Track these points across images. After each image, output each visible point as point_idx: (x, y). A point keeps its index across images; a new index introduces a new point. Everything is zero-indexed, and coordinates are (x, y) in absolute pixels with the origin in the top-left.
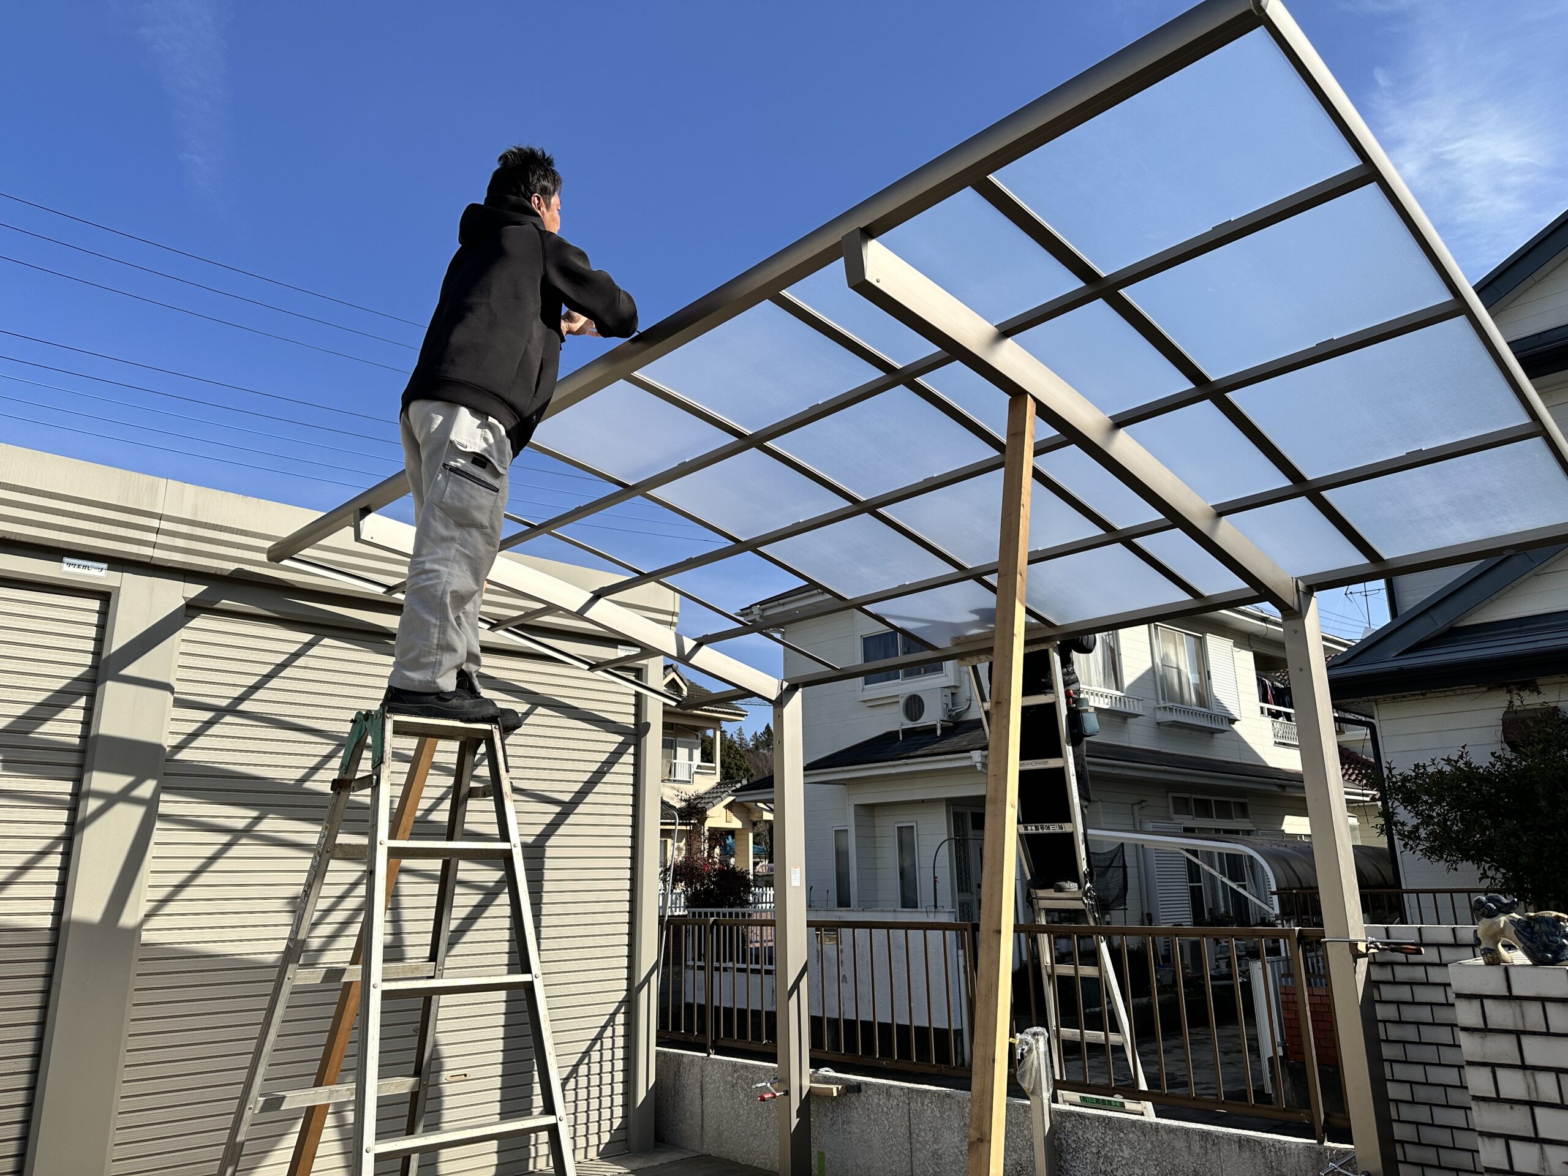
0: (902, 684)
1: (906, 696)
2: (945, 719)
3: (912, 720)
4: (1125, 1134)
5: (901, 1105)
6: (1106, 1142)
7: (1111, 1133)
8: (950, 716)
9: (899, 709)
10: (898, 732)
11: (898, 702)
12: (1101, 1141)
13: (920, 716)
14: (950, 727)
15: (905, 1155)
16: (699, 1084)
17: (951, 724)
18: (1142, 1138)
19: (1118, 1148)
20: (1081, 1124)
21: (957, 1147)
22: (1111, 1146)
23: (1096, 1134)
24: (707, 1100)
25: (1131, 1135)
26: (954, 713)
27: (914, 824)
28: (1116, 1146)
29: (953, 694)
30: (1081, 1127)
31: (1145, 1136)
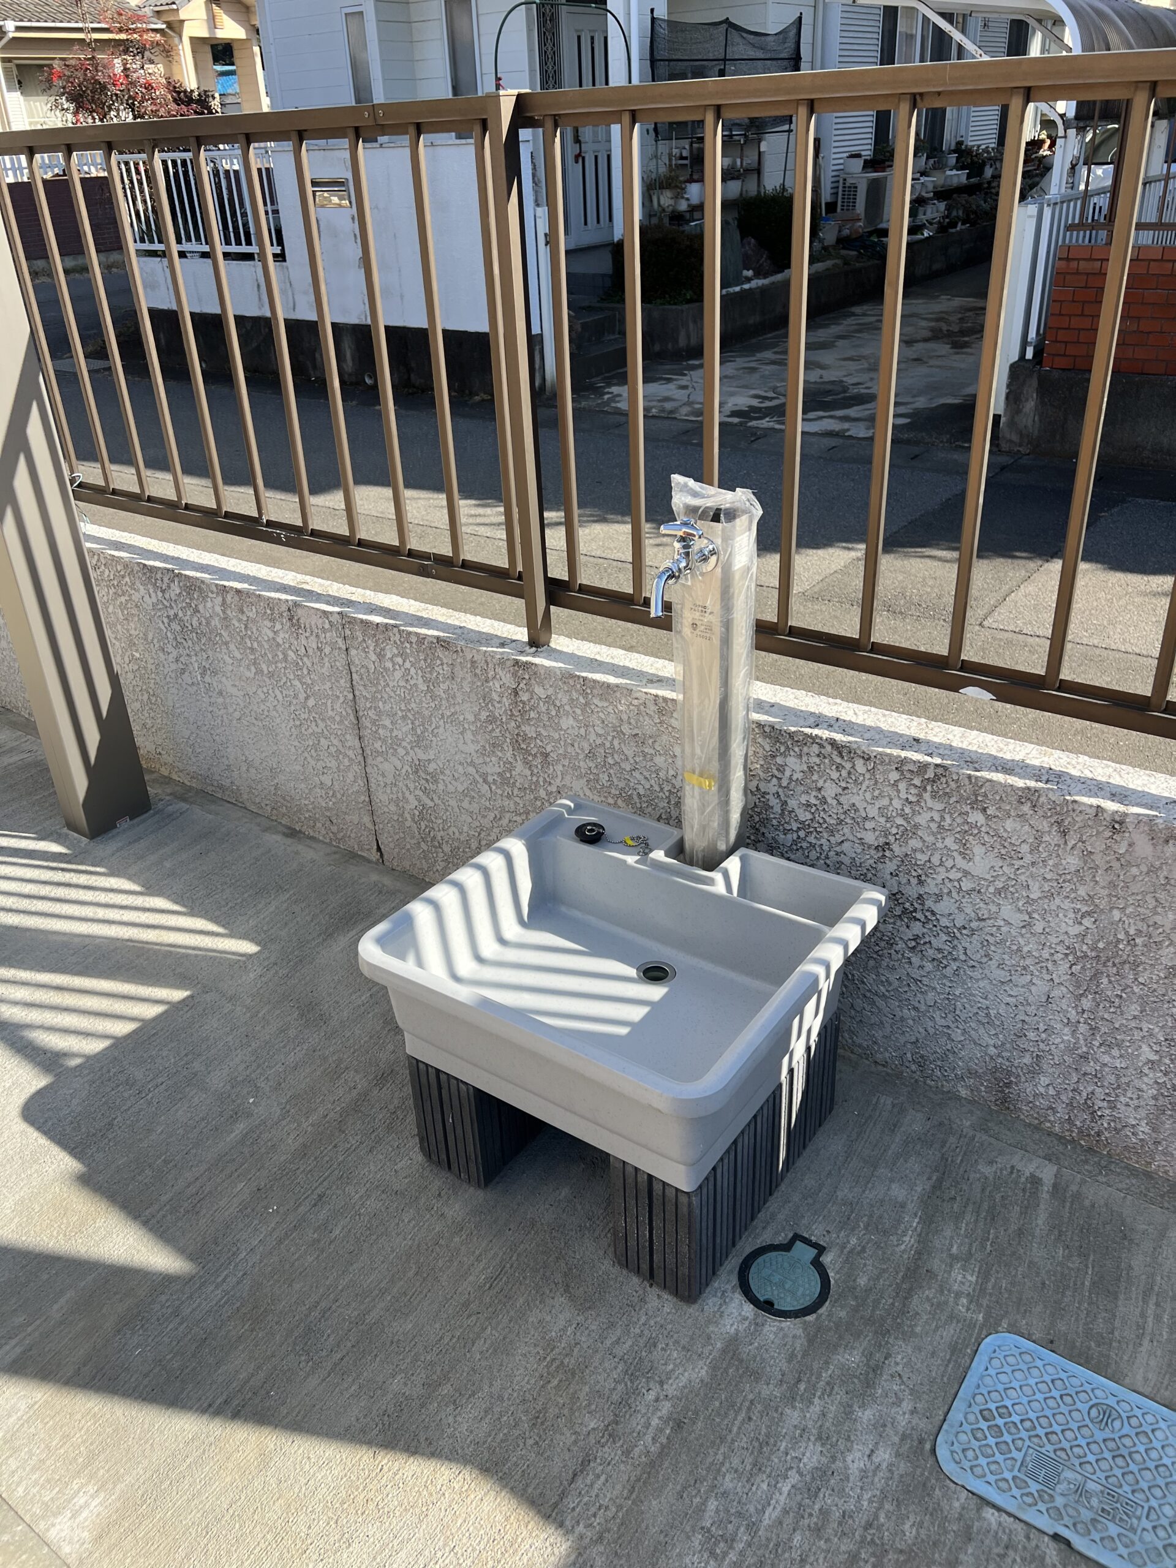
4: (988, 818)
5: (327, 650)
6: (916, 826)
7: (940, 806)
12: (900, 821)
15: (351, 760)
18: (1052, 838)
19: (955, 847)
20: (839, 768)
21: (472, 764)
22: (930, 839)
23: (886, 802)
25: (1009, 824)
28: (949, 842)
30: (835, 775)
31: (1064, 834)
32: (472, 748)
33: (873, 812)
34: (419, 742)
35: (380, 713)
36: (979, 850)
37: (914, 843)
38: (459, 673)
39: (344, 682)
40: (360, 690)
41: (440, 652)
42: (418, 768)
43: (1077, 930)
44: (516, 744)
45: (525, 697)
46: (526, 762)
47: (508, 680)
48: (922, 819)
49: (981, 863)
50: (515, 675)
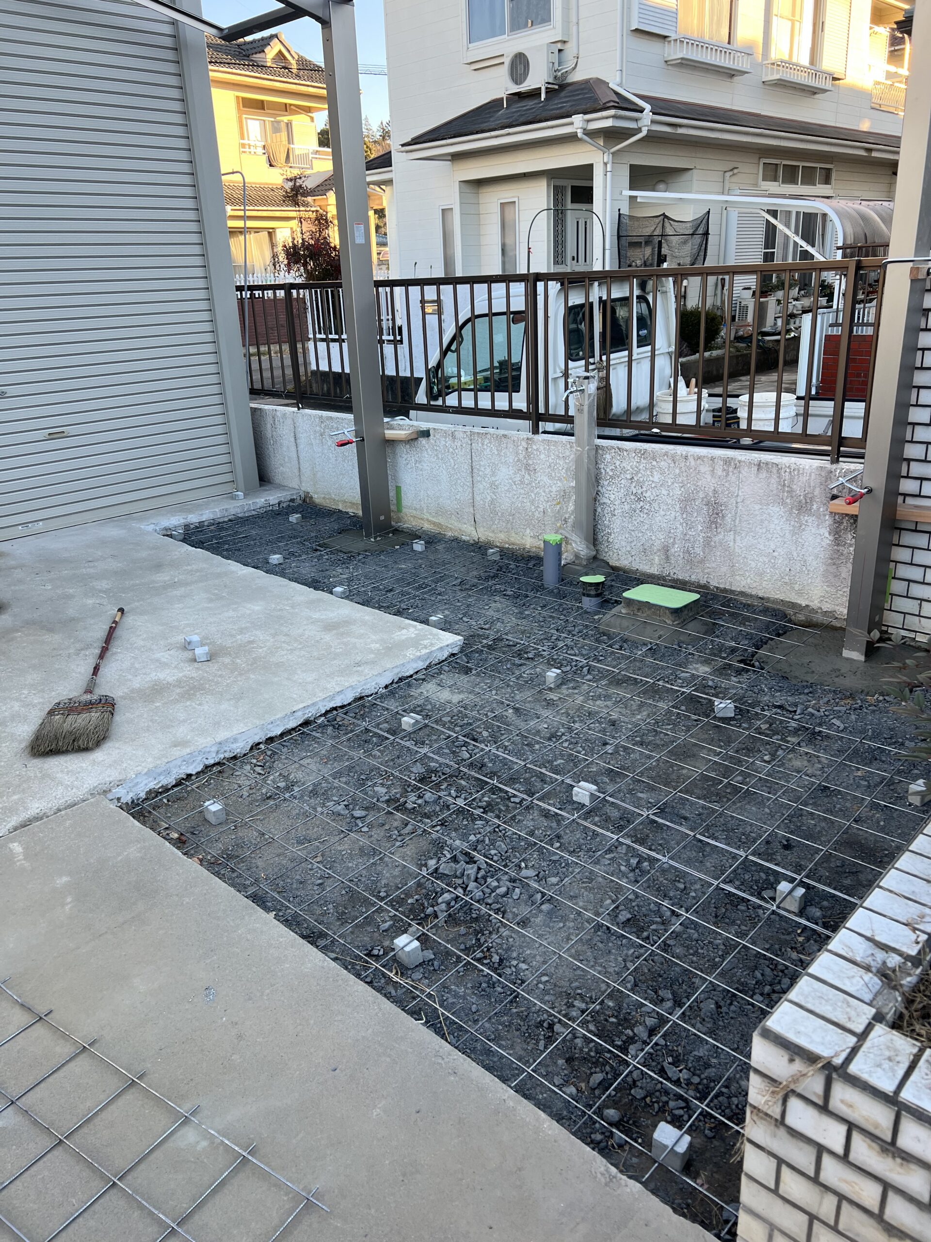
0: (509, 40)
1: (512, 55)
2: (551, 81)
3: (517, 83)
4: (657, 462)
5: (464, 445)
8: (555, 77)
9: (504, 70)
10: (502, 99)
11: (503, 63)
12: (636, 469)
13: (525, 79)
14: (555, 90)
15: (468, 486)
16: (293, 434)
17: (556, 87)
19: (650, 474)
20: (620, 455)
22: (643, 473)
23: (632, 464)
24: (301, 447)
26: (560, 74)
27: (516, 199)
29: (560, 51)
30: (619, 458)
31: (675, 463)
32: (511, 473)
33: (629, 468)
34: (493, 474)
35: (480, 465)
36: (655, 473)
37: (640, 475)
38: (509, 446)
39: (469, 457)
40: (474, 458)
41: (503, 439)
42: (492, 484)
43: (680, 493)
44: (526, 469)
45: (530, 450)
46: (529, 474)
47: (524, 444)
48: (641, 467)
49: (657, 477)
50: (527, 443)
